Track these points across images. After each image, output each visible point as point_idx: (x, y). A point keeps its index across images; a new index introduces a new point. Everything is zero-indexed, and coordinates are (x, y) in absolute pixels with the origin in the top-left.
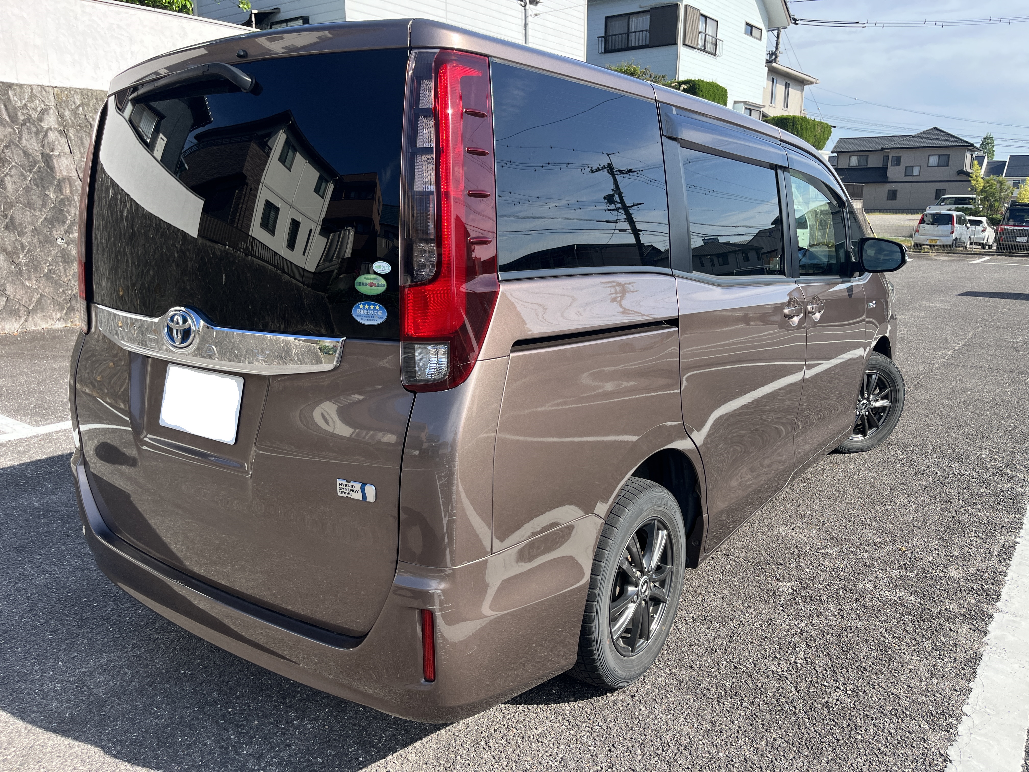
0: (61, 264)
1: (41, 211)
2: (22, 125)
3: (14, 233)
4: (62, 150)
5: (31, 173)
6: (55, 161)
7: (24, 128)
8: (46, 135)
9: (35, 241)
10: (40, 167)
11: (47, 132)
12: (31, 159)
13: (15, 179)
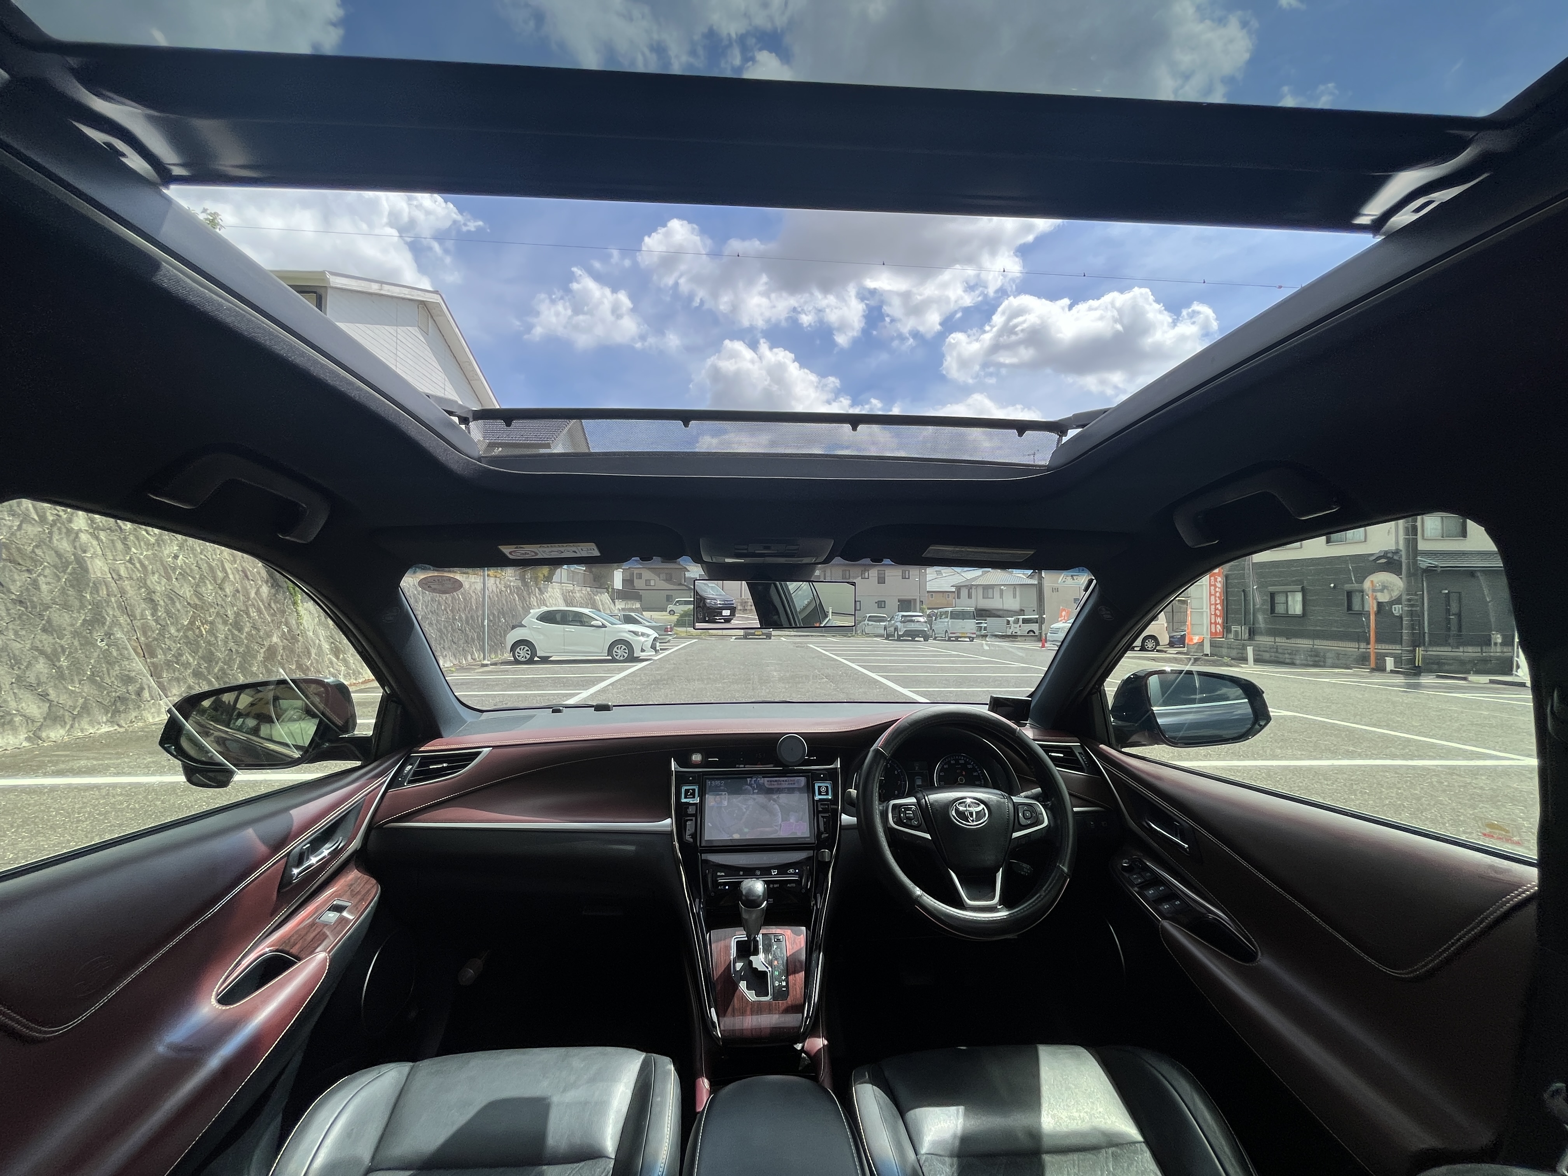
0: (104, 666)
1: (79, 613)
2: (52, 526)
3: (53, 635)
4: (94, 552)
5: (65, 573)
6: (88, 562)
7: (55, 529)
8: (77, 536)
9: (76, 643)
10: (74, 569)
11: (77, 534)
12: (64, 560)
13: (48, 580)
